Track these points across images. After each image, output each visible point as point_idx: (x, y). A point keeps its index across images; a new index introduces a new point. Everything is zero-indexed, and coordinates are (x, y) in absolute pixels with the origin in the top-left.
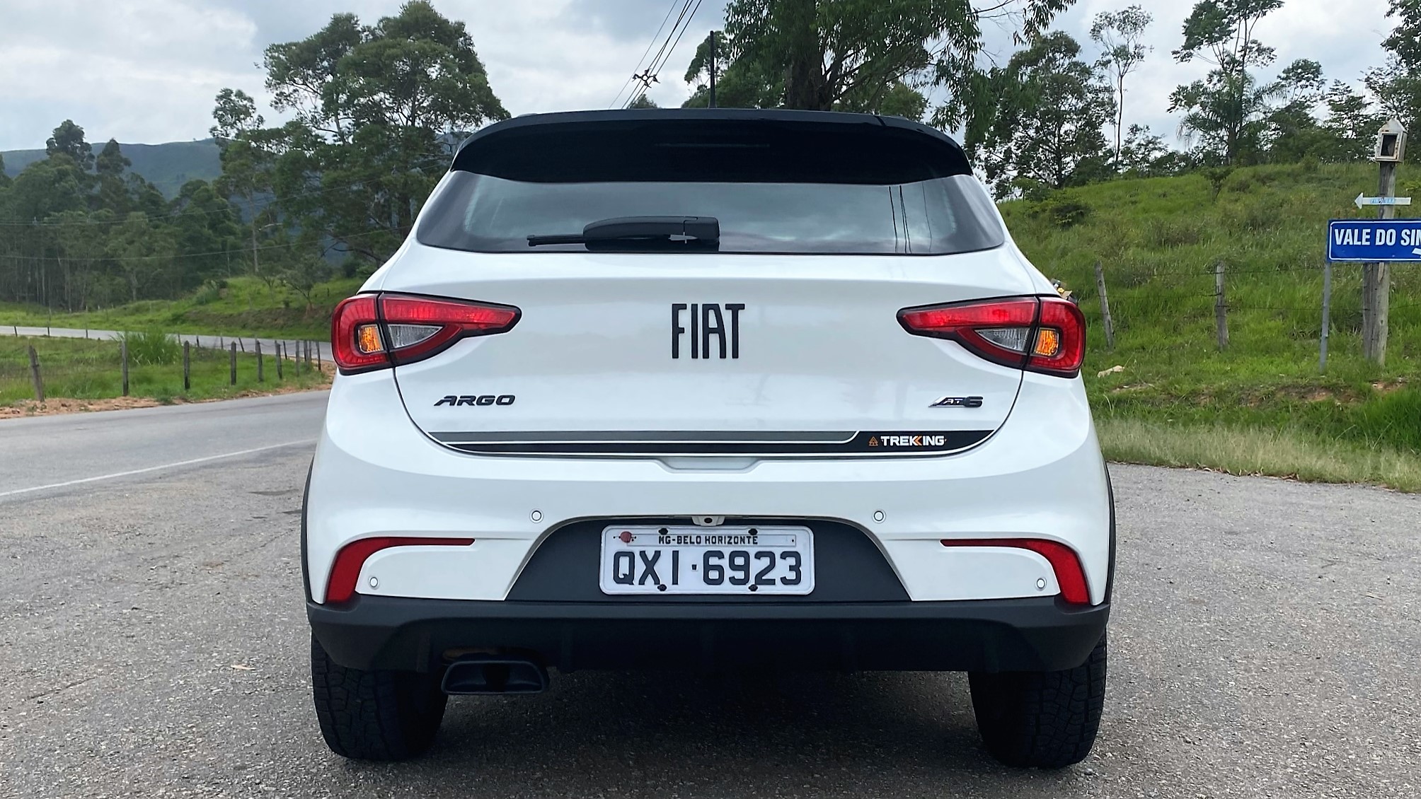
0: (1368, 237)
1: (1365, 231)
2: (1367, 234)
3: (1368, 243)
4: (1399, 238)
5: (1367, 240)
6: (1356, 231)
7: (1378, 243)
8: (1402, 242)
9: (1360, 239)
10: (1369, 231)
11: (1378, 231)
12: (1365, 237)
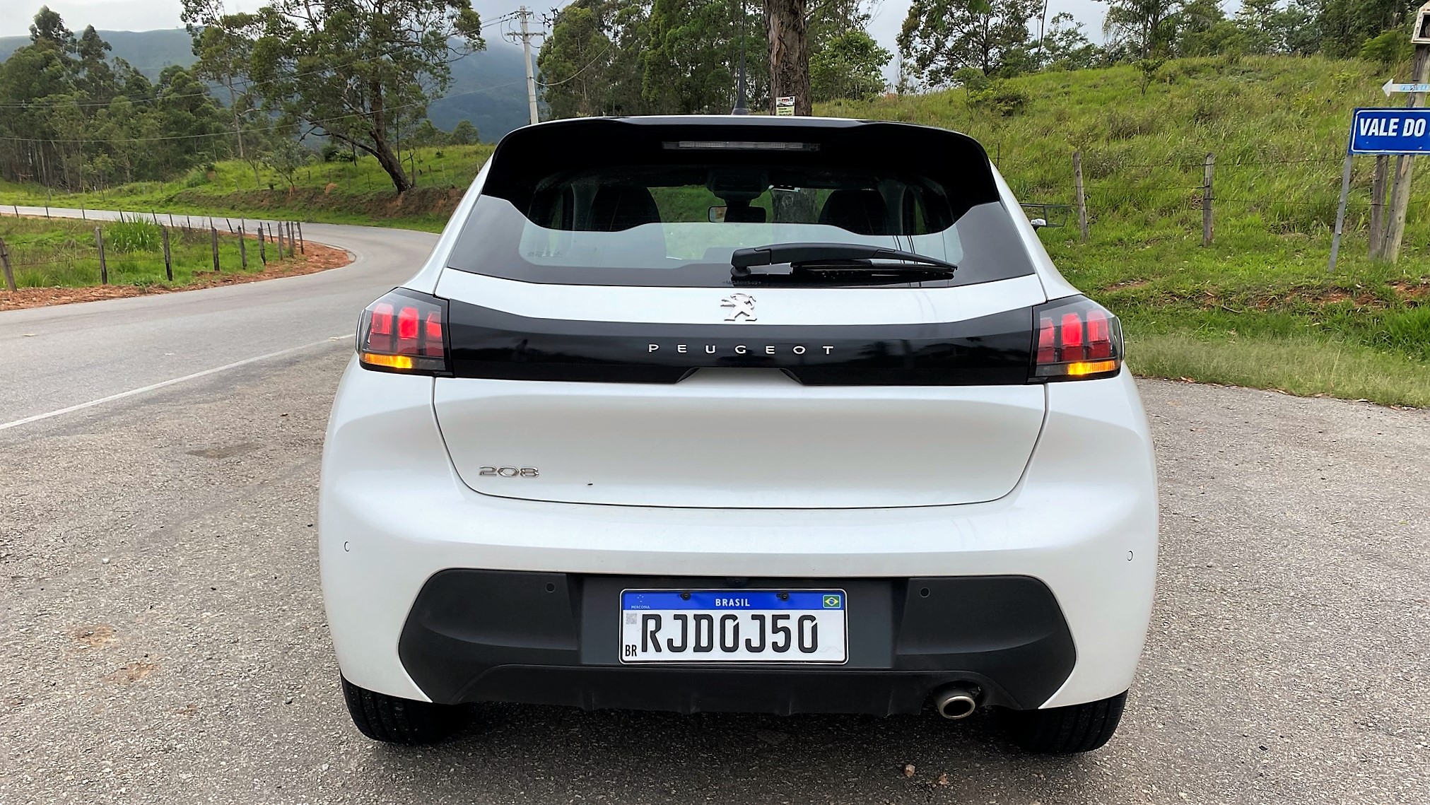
0: (1396, 127)
1: (1393, 121)
2: (1395, 124)
3: (1395, 134)
5: (1394, 131)
6: (1384, 121)
7: (1405, 134)
9: (1386, 130)
10: (1397, 120)
11: (1407, 121)
12: (1392, 127)
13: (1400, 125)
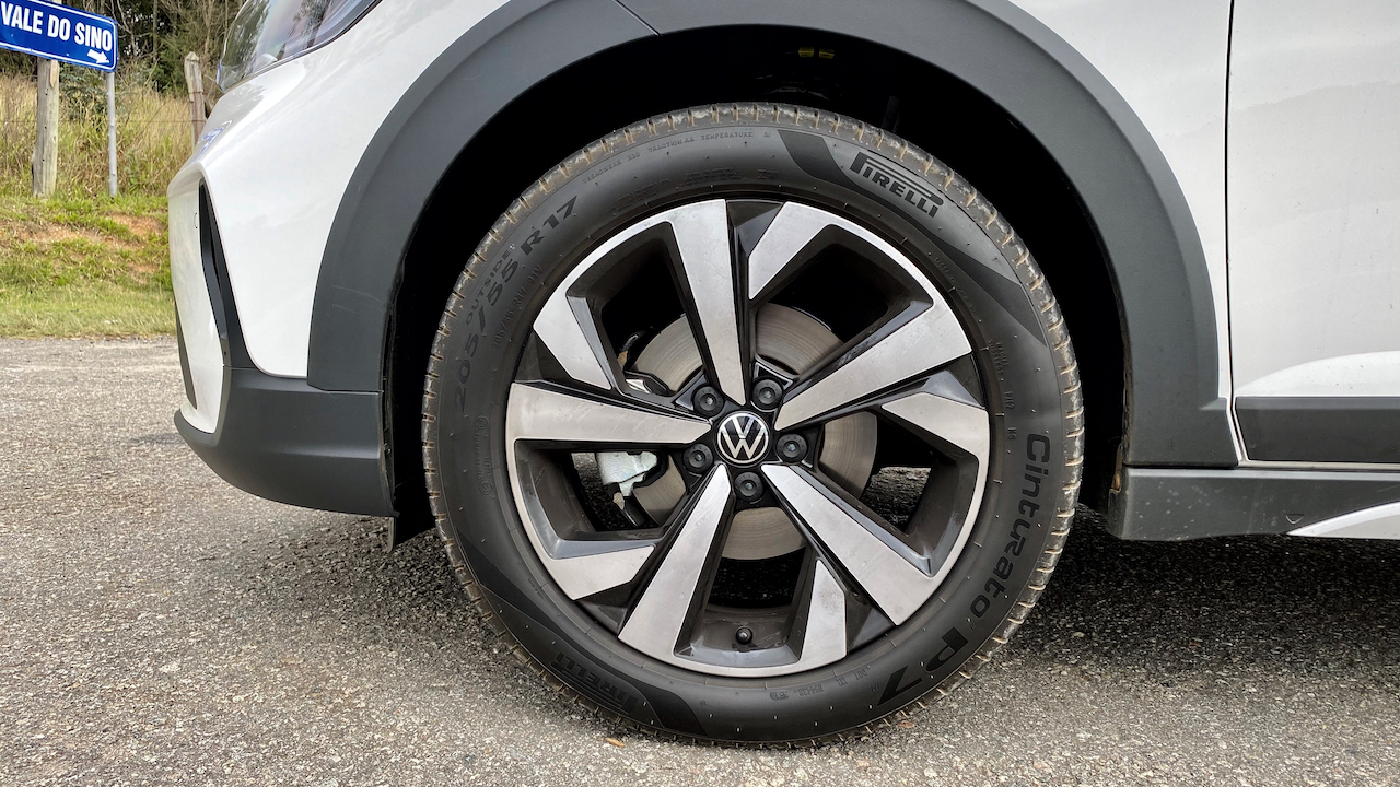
0: (40, 22)
1: (38, 14)
2: (39, 18)
3: (40, 31)
4: (73, 33)
5: (39, 27)
6: (27, 11)
7: (50, 34)
8: (76, 38)
9: (31, 24)
10: (41, 14)
11: (52, 18)
12: (37, 22)
13: (45, 20)
